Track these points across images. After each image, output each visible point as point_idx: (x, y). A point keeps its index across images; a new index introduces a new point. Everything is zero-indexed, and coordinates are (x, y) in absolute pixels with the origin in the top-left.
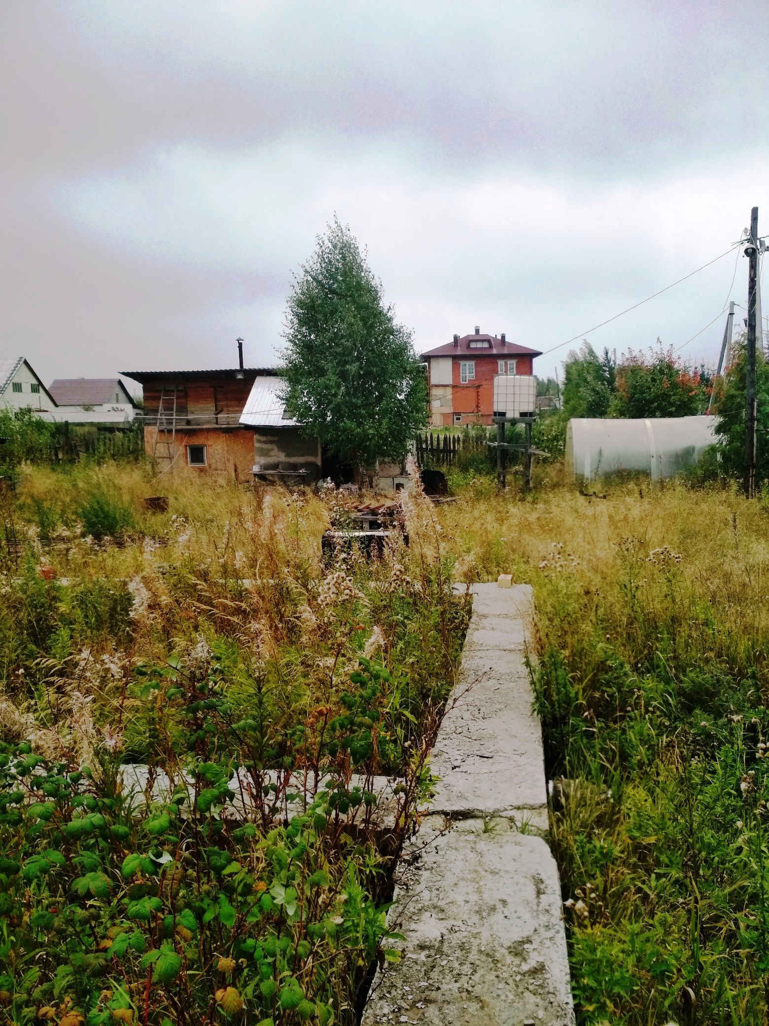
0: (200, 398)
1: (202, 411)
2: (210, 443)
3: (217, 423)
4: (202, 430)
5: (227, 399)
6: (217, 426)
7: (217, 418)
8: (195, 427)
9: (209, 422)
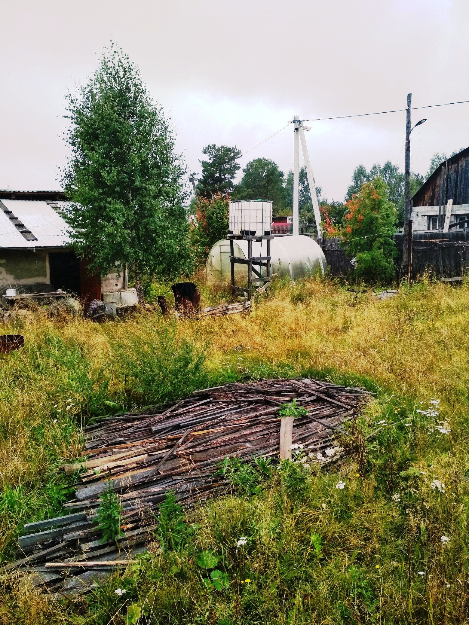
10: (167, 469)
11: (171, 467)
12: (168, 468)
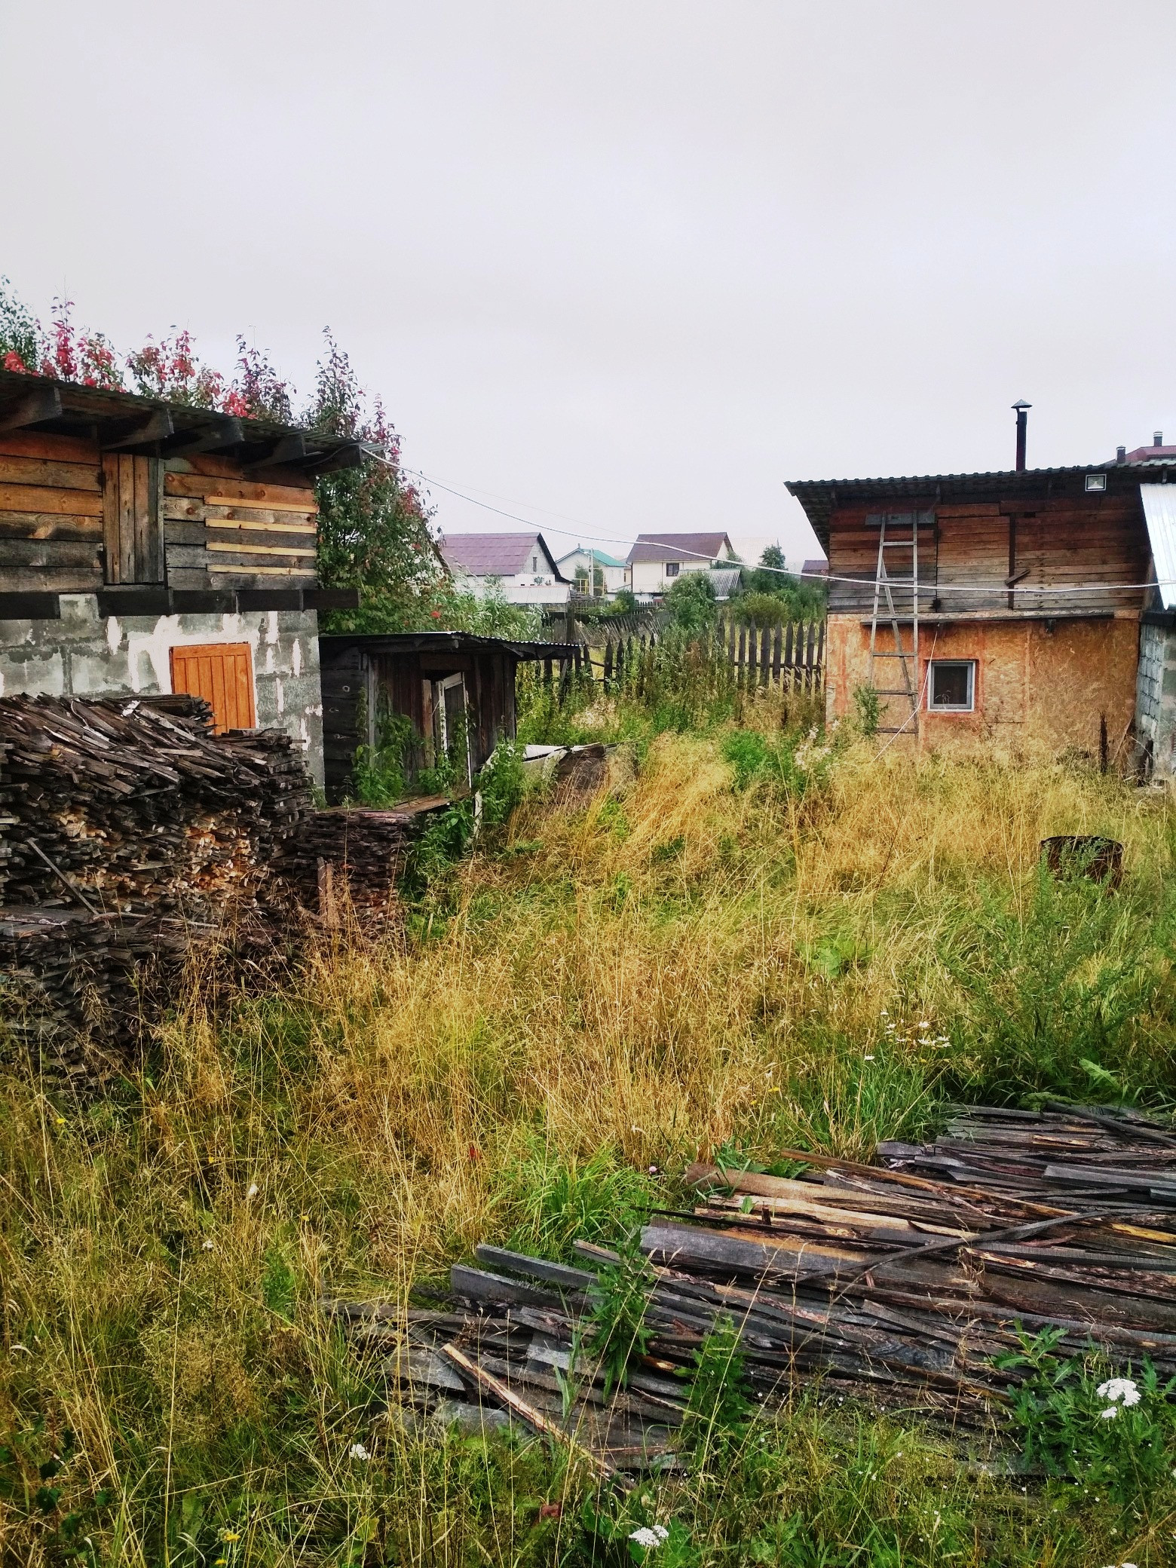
0: (971, 541)
1: (974, 575)
2: (988, 655)
3: (1011, 607)
4: (970, 625)
5: (1040, 547)
6: (1009, 614)
7: (1011, 595)
8: (952, 616)
9: (990, 603)
10: (896, 1279)
11: (912, 1279)
12: (901, 1280)
